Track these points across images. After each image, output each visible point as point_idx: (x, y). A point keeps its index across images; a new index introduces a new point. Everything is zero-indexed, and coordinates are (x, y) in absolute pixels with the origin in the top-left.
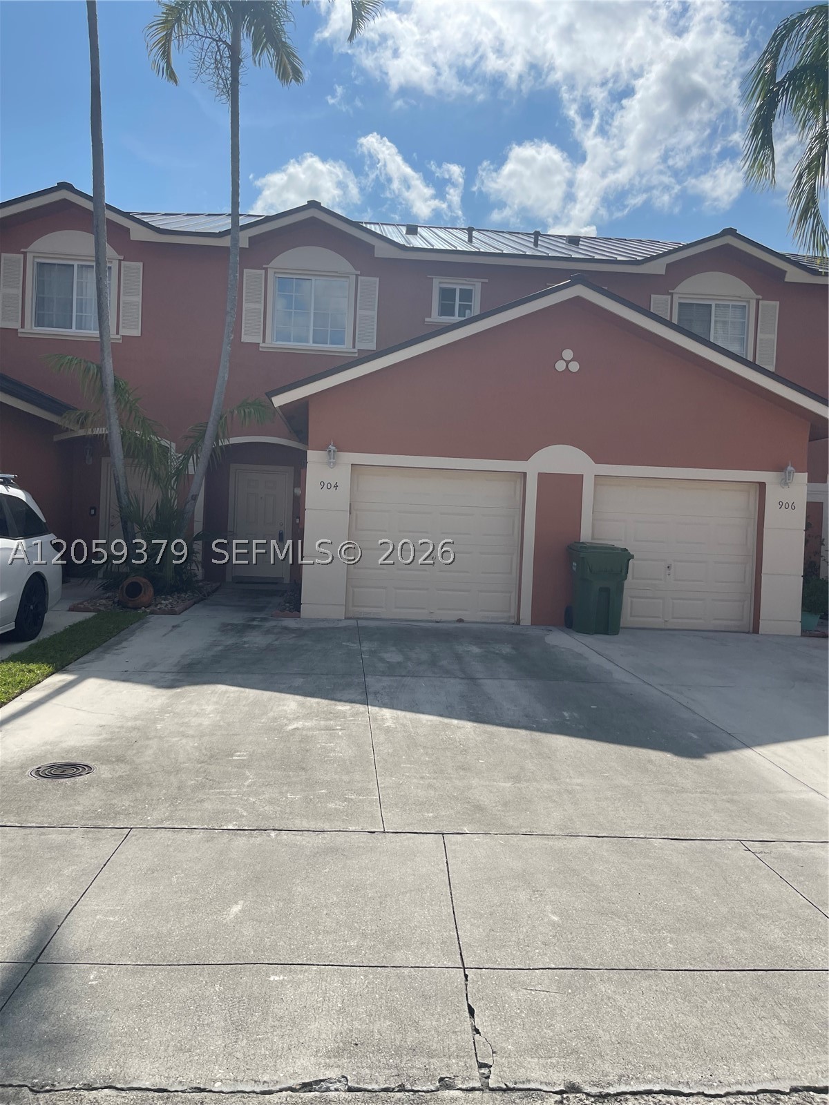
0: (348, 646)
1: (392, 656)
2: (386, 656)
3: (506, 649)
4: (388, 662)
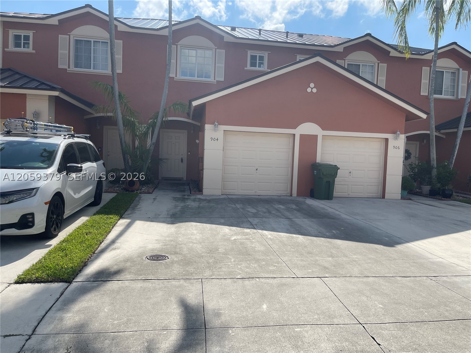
0: (230, 206)
1: (252, 210)
2: (249, 210)
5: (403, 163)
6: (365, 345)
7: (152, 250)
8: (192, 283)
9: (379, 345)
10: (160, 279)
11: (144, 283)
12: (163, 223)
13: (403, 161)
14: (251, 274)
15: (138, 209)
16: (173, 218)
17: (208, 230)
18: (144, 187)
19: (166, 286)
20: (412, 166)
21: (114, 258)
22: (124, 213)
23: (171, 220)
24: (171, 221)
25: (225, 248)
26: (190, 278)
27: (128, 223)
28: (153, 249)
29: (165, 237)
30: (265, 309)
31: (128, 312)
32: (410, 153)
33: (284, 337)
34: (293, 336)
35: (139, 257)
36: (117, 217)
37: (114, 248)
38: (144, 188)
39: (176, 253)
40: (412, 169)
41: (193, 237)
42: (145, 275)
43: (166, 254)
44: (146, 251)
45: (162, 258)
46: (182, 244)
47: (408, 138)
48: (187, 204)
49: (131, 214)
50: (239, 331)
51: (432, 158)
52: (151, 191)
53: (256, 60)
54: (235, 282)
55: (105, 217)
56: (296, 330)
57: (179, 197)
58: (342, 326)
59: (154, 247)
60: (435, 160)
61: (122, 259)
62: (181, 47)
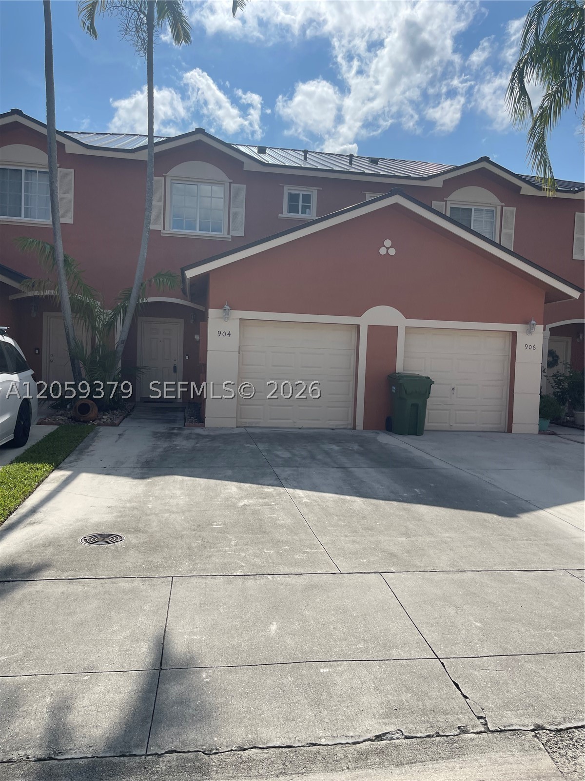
0: (248, 446)
1: (284, 454)
2: (279, 453)
4: (282, 458)
6: (440, 699)
7: (97, 525)
8: (154, 585)
9: (466, 697)
10: (100, 577)
11: (69, 585)
12: (127, 478)
14: (260, 567)
15: (88, 454)
16: (145, 469)
17: (201, 490)
18: (107, 415)
19: (107, 590)
21: (27, 539)
22: (64, 459)
23: (140, 471)
24: (141, 473)
25: (225, 521)
26: (153, 575)
27: (65, 477)
28: (100, 522)
29: (124, 501)
30: (274, 632)
31: (29, 639)
32: (557, 356)
33: (298, 686)
34: (314, 683)
35: (71, 537)
36: (48, 467)
37: (32, 522)
38: (106, 417)
39: (137, 530)
41: (173, 502)
42: (75, 570)
43: (120, 531)
44: (86, 527)
45: (111, 539)
46: (151, 514)
48: (175, 443)
49: (74, 461)
50: (219, 673)
52: (117, 422)
53: (298, 202)
54: (230, 583)
55: (28, 466)
56: (322, 671)
57: (164, 431)
58: (404, 662)
59: (102, 520)
61: (41, 542)
62: (171, 180)
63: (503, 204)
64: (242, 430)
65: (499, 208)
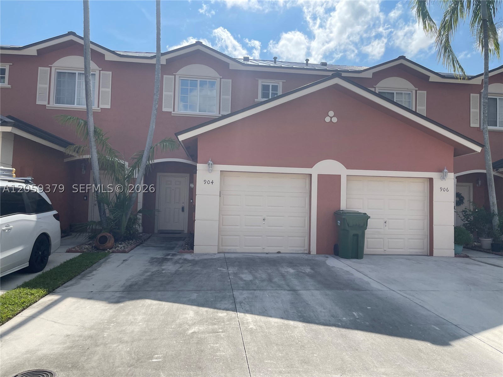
0: (221, 270)
1: (247, 277)
2: (243, 276)
3: (308, 270)
4: (245, 280)
5: (454, 209)
13: (455, 207)
20: (467, 213)
32: (463, 197)
40: (466, 216)
47: (459, 179)
51: (491, 203)
53: (269, 91)
60: (496, 205)
62: (179, 77)
63: (417, 89)
64: (222, 255)
65: (414, 92)
